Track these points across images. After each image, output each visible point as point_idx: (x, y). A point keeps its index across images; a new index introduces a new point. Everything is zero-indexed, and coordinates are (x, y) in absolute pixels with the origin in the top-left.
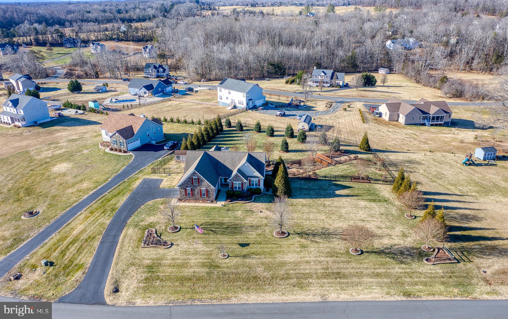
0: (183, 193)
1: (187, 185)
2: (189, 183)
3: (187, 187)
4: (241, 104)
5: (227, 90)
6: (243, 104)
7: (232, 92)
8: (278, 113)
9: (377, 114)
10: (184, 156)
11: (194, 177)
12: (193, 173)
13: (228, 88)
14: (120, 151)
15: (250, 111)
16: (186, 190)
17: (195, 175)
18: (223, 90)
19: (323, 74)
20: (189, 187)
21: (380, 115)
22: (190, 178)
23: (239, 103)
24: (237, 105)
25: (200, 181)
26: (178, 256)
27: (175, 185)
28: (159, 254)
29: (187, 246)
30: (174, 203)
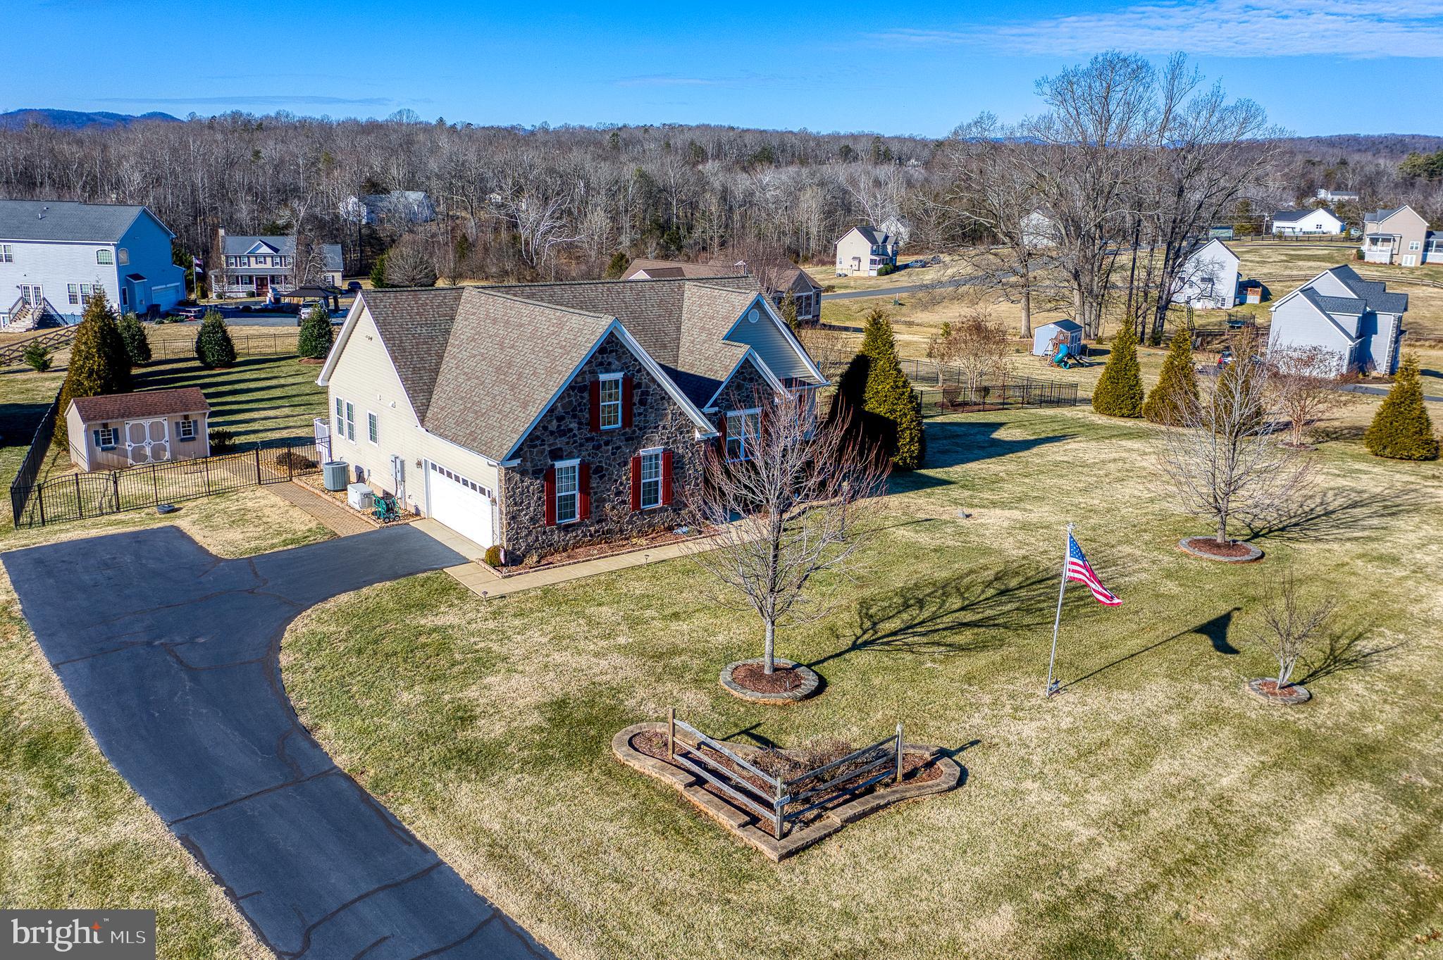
0: (534, 505)
1: (560, 442)
2: (574, 425)
3: (557, 455)
4: (85, 299)
7: (16, 249)
10: (146, 422)
11: (603, 377)
12: (602, 350)
16: (549, 476)
17: (612, 358)
20: (570, 456)
22: (582, 389)
23: (73, 299)
24: (63, 307)
25: (636, 399)
26: (1099, 801)
27: (321, 527)
28: (972, 846)
29: (1029, 730)
30: (492, 583)
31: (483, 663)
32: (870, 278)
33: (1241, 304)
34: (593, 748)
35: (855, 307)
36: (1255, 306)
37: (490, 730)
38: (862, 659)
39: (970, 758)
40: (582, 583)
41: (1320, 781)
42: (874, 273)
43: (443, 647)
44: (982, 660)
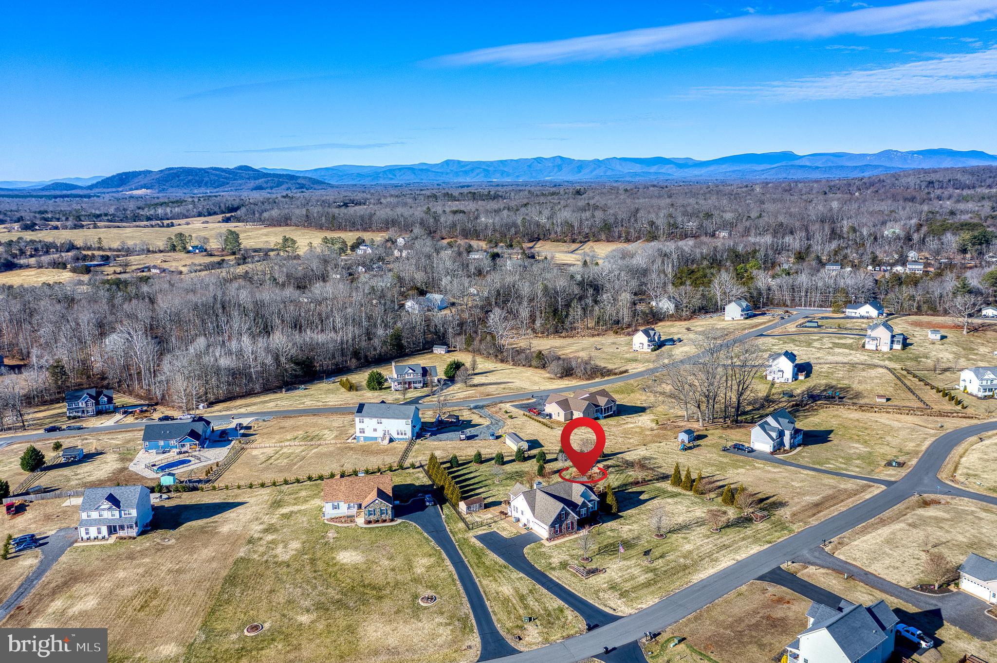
0: (553, 532)
1: (556, 523)
2: (558, 521)
4: (402, 434)
5: (375, 420)
6: (405, 434)
7: (383, 420)
8: (463, 437)
9: (547, 415)
13: (376, 417)
14: (385, 521)
15: (418, 441)
16: (555, 527)
17: (564, 509)
18: (366, 420)
19: (411, 371)
21: (550, 416)
22: (559, 516)
23: (398, 434)
24: (395, 436)
25: (567, 515)
26: (620, 574)
27: (518, 532)
28: (605, 578)
29: (615, 566)
30: (547, 544)
31: (550, 557)
32: (647, 353)
33: (796, 380)
34: (565, 568)
35: (635, 384)
36: (802, 381)
37: (554, 565)
38: (597, 556)
39: (607, 570)
40: (560, 544)
41: (647, 573)
42: (650, 350)
43: (545, 554)
44: (613, 557)
